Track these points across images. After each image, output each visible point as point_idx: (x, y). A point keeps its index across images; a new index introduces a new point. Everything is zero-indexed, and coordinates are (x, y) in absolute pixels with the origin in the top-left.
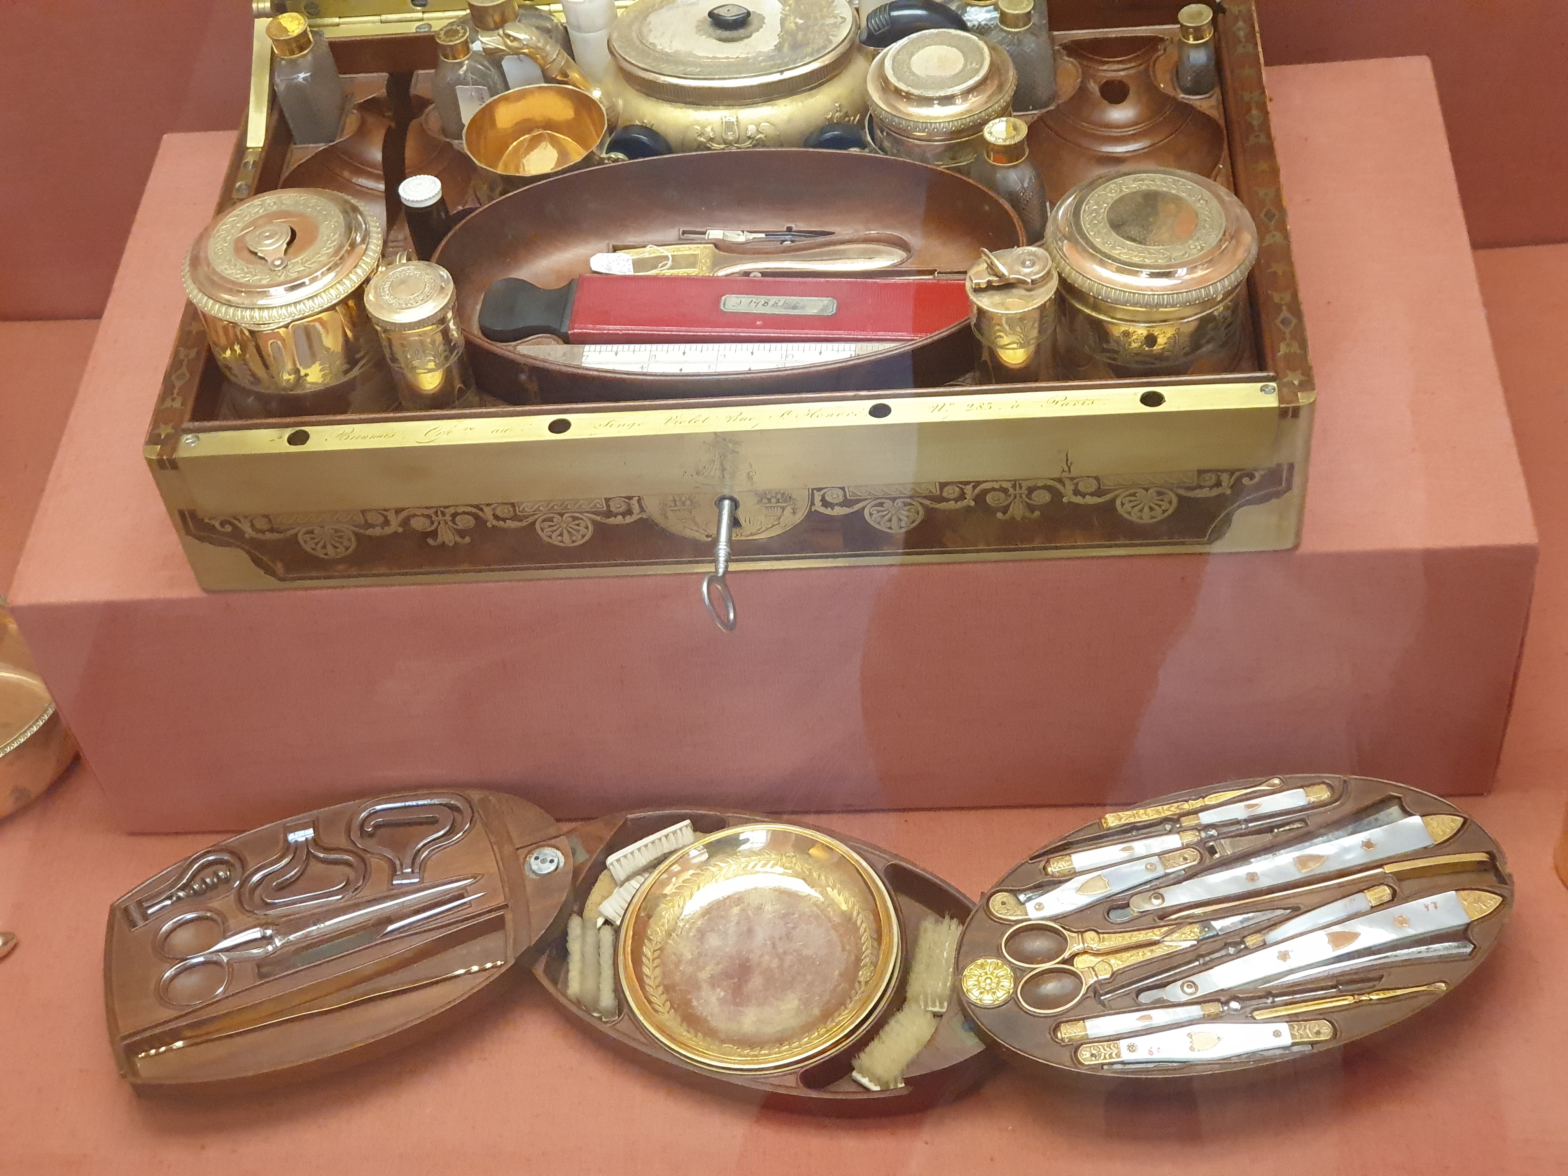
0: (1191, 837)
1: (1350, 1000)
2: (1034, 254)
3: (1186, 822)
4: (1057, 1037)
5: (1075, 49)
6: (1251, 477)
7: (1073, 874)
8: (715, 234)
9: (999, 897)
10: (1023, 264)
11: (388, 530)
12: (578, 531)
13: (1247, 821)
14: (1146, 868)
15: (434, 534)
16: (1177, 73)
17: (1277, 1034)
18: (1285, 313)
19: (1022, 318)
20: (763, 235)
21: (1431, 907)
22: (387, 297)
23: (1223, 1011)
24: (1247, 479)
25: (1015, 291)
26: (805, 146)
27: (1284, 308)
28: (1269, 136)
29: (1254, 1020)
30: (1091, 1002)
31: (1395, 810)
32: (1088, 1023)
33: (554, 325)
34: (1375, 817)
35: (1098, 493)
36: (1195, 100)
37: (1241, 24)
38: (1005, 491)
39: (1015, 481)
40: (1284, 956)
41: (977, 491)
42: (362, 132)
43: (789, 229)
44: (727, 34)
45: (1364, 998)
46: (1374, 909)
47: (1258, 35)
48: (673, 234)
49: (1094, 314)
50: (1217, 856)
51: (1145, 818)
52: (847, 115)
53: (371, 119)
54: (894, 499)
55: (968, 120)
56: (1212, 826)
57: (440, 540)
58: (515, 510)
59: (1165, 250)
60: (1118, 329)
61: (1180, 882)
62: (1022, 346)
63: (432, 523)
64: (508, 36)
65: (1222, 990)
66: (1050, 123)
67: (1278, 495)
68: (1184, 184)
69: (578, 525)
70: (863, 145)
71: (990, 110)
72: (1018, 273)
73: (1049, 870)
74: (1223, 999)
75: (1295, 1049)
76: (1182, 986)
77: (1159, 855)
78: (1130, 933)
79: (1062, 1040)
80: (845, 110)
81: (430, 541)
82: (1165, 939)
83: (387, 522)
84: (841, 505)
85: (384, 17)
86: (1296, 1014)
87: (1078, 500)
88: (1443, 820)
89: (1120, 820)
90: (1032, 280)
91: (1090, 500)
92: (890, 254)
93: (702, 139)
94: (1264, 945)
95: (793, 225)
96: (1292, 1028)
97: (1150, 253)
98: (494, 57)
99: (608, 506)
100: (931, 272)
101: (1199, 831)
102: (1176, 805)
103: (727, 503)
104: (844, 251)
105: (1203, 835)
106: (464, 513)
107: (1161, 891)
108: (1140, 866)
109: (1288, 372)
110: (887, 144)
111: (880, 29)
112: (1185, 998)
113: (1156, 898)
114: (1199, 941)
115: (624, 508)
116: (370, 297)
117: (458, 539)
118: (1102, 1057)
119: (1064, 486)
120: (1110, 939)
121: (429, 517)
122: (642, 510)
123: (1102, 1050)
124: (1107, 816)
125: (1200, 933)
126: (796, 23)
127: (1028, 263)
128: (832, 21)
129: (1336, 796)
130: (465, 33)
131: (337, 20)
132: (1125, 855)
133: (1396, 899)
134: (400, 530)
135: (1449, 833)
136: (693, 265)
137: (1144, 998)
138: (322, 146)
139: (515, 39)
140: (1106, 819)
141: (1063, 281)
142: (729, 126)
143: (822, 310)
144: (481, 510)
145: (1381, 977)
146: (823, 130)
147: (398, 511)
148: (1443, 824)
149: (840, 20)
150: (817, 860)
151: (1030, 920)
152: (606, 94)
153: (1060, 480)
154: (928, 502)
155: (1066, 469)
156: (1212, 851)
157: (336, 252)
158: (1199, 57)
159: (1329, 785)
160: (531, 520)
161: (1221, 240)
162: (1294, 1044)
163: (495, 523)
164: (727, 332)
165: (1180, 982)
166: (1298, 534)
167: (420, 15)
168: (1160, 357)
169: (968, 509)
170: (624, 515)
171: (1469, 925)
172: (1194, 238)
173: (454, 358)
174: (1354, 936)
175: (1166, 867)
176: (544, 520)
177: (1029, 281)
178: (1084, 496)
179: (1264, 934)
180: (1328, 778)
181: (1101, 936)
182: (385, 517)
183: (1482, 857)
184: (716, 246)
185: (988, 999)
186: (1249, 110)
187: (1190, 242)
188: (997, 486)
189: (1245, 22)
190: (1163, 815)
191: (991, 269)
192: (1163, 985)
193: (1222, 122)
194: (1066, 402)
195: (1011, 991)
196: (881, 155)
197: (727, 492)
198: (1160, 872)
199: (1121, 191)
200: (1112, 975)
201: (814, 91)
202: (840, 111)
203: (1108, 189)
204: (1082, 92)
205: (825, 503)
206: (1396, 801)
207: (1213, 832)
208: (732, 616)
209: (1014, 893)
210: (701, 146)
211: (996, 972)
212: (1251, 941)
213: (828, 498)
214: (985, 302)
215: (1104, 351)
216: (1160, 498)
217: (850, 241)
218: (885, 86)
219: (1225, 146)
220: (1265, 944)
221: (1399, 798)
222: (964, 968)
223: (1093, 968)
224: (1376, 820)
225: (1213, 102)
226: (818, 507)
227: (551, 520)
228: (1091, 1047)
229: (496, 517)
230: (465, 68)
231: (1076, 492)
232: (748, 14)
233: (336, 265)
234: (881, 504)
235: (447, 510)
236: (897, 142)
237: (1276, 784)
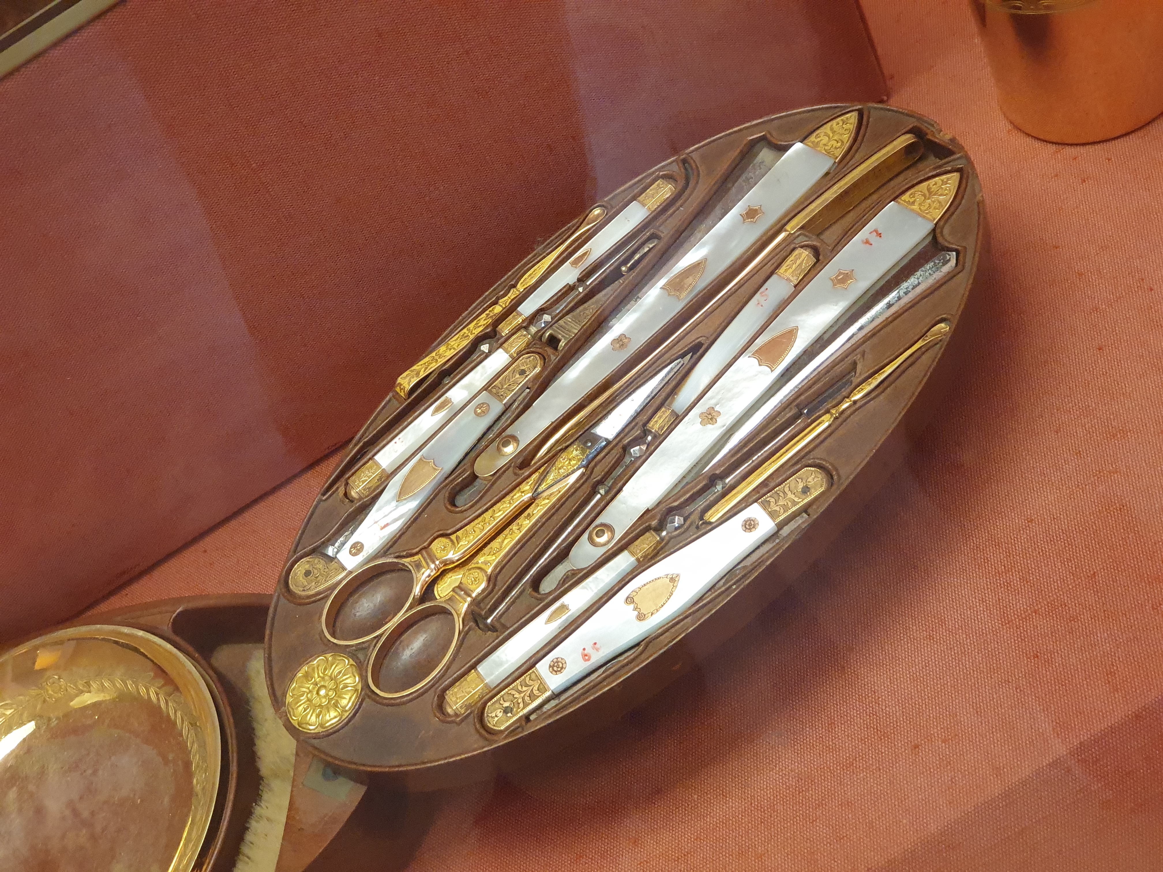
0: (519, 342)
1: (826, 422)
3: (505, 329)
4: (449, 715)
7: (386, 477)
9: (300, 568)
13: (581, 280)
14: (477, 415)
17: (749, 525)
21: (873, 239)
23: (662, 539)
29: (708, 527)
30: (476, 635)
31: (765, 154)
32: (481, 668)
34: (744, 177)
40: (710, 417)
45: (845, 406)
46: (799, 287)
50: (562, 344)
51: (449, 354)
56: (541, 311)
61: (527, 406)
65: (648, 511)
73: (354, 494)
74: (654, 523)
75: (786, 531)
76: (591, 540)
77: (486, 388)
78: (490, 511)
79: (456, 715)
82: (540, 489)
86: (764, 484)
88: (832, 129)
89: (418, 374)
94: (677, 419)
96: (765, 506)
101: (526, 328)
102: (484, 315)
105: (533, 329)
107: (509, 432)
108: (467, 417)
112: (598, 553)
113: (506, 444)
114: (586, 467)
118: (521, 705)
120: (467, 535)
123: (517, 695)
124: (399, 380)
125: (583, 452)
129: (682, 183)
132: (441, 416)
133: (821, 257)
135: (847, 138)
137: (548, 585)
140: (400, 385)
145: (855, 364)
148: (834, 132)
150: (55, 667)
151: (351, 572)
156: (553, 341)
159: (664, 177)
162: (780, 526)
165: (586, 535)
171: (934, 230)
174: (791, 335)
175: (499, 397)
179: (669, 405)
180: (659, 170)
181: (453, 537)
183: (904, 141)
185: (332, 718)
190: (472, 337)
192: (563, 555)
195: (359, 687)
198: (497, 408)
200: (489, 580)
206: (763, 143)
207: (547, 318)
209: (318, 551)
211: (329, 672)
212: (656, 424)
220: (678, 416)
221: (763, 138)
222: (284, 695)
223: (459, 587)
224: (747, 179)
228: (499, 700)
237: (598, 215)
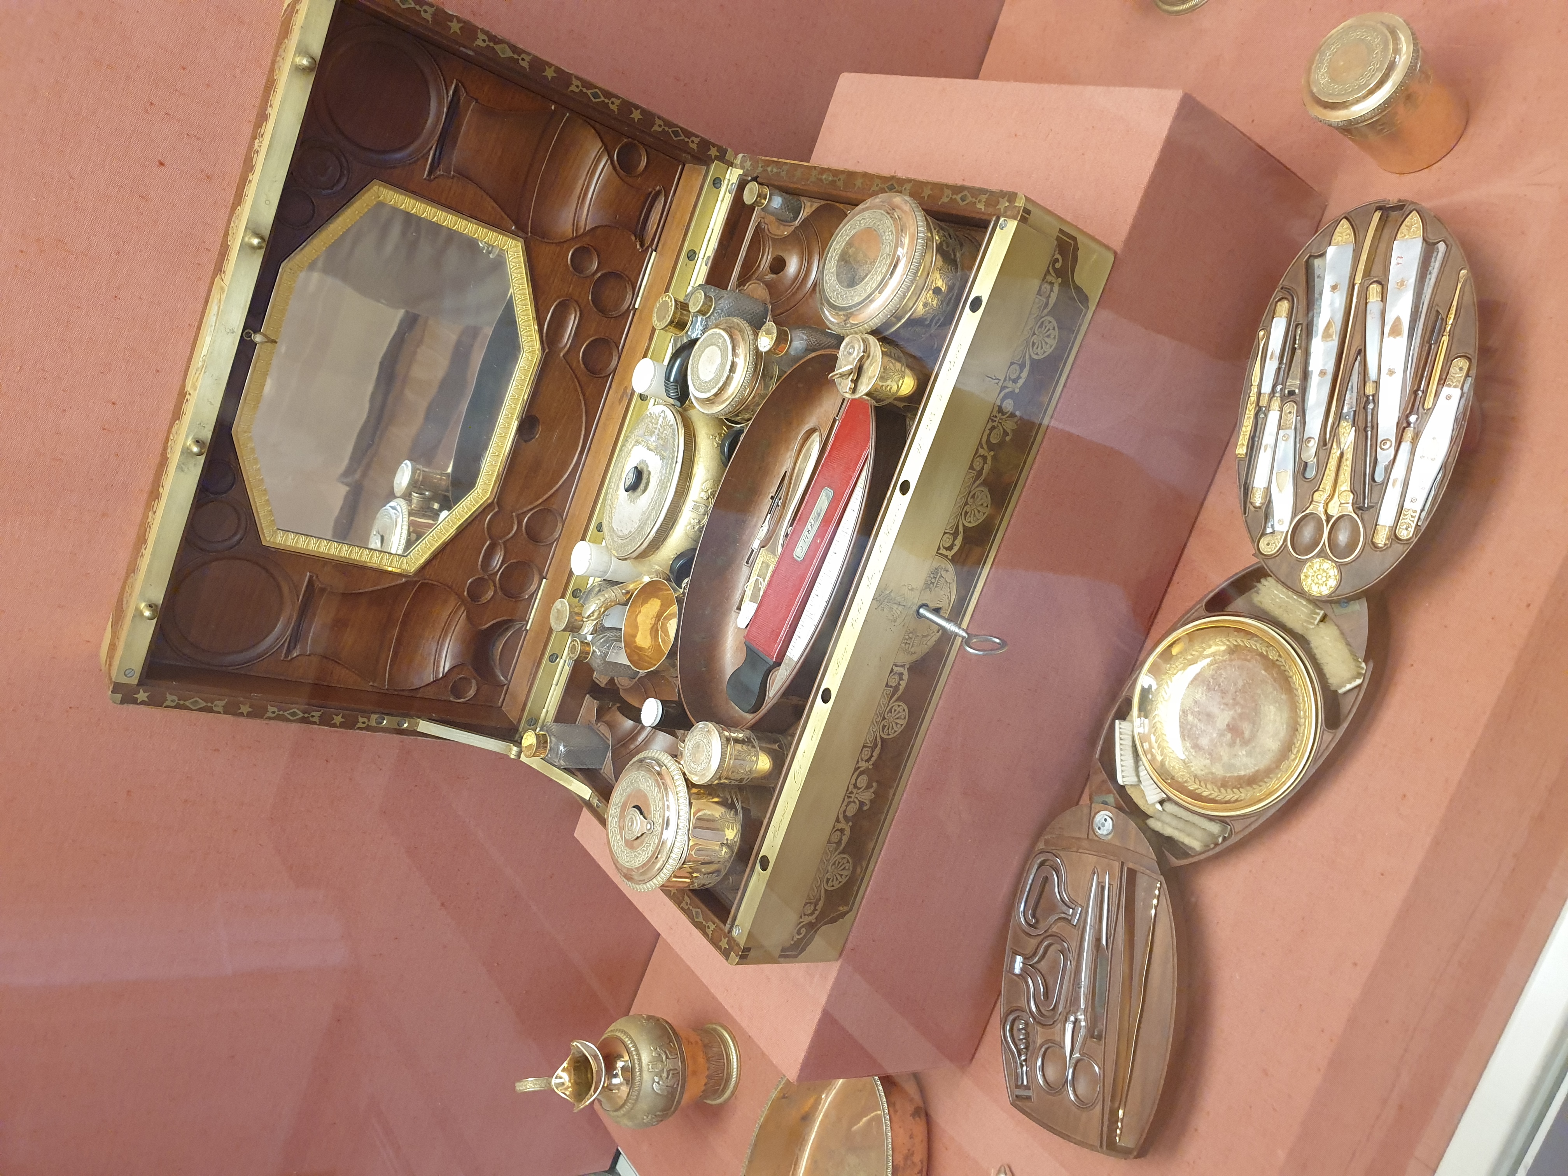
0: (1276, 404)
1: (1445, 339)
2: (847, 345)
3: (1264, 402)
4: (1382, 547)
5: (743, 280)
6: (1057, 260)
7: (1268, 490)
8: (756, 544)
9: (1262, 545)
10: (850, 354)
11: (847, 832)
12: (899, 712)
13: (1281, 363)
14: (1286, 440)
15: (862, 804)
16: (782, 221)
17: (1449, 397)
18: (958, 197)
19: (885, 369)
20: (769, 515)
21: (1400, 261)
22: (699, 768)
23: (1414, 428)
24: (1057, 264)
25: (865, 366)
26: (726, 467)
27: (954, 197)
28: (843, 172)
29: (1430, 410)
30: (1366, 514)
31: (1317, 262)
32: (1380, 522)
33: (765, 668)
34: (1316, 277)
35: (1022, 367)
36: (803, 215)
37: (769, 169)
38: (993, 428)
39: (990, 418)
40: (1391, 372)
41: (985, 447)
42: (611, 726)
43: (772, 498)
44: (642, 486)
45: (1448, 328)
46: (1383, 299)
47: (780, 160)
48: (745, 569)
49: (903, 321)
50: (1297, 391)
51: (1249, 428)
52: (720, 434)
53: (607, 718)
54: (966, 504)
55: (751, 358)
56: (1274, 387)
57: (867, 802)
58: (868, 747)
59: (882, 256)
60: (920, 309)
61: (1305, 423)
62: (903, 377)
63: (854, 802)
64: (589, 616)
65: (1398, 423)
66: (778, 312)
67: (1076, 249)
68: (846, 230)
69: (895, 710)
70: (741, 431)
71: (751, 342)
72: (854, 359)
73: (1258, 505)
74: (1405, 425)
75: (1466, 389)
76: (1382, 449)
77: (1279, 428)
78: (1327, 470)
79: (1385, 544)
80: (717, 434)
81: (865, 808)
82: (1342, 447)
83: (842, 831)
84: (955, 539)
85: (554, 682)
86: (1440, 379)
87: (1021, 382)
88: (1339, 233)
89: (1243, 445)
90: (864, 352)
91: (1024, 375)
92: (813, 441)
93: (697, 528)
94: (1377, 383)
95: (771, 495)
96: (1449, 386)
97: (880, 267)
98: (599, 629)
99: (891, 687)
100: (835, 420)
101: (1274, 396)
102: (1249, 405)
103: (922, 611)
104: (799, 470)
105: (1277, 395)
106: (856, 780)
107: (1305, 437)
108: (1281, 444)
109: (998, 207)
110: (747, 416)
111: (677, 392)
112: (1392, 451)
113: (1309, 442)
114: (1353, 425)
115: (897, 677)
116: (694, 779)
117: (872, 790)
118: (1411, 523)
119: (1008, 388)
120: (1326, 484)
121: (849, 802)
122: (903, 666)
123: (1405, 521)
124: (1237, 452)
125: (1348, 422)
126: (654, 441)
127: (850, 351)
128: (661, 419)
129: (1290, 298)
130: (576, 641)
131: (544, 710)
132: (1270, 452)
133: (1383, 283)
134: (850, 824)
135: (1350, 231)
136: (768, 566)
137: (1379, 478)
138: (609, 754)
139: (593, 613)
140: (1239, 454)
141: (874, 332)
142: (695, 508)
143: (828, 499)
144: (859, 768)
145: (1438, 311)
146: (722, 452)
147: (838, 821)
148: (1341, 233)
149: (662, 415)
150: (1181, 653)
151: (1287, 532)
152: (649, 573)
153: (1003, 388)
154: (978, 482)
155: (997, 381)
156: (1291, 393)
157: (659, 786)
158: (777, 202)
159: (1280, 300)
160: (879, 739)
161: (891, 217)
162: (1462, 389)
163: (871, 762)
164: (816, 562)
165: (1379, 449)
166: (1107, 248)
167: (562, 661)
168: (950, 289)
169: (994, 458)
170: (901, 679)
171: (1424, 239)
172: (883, 234)
173: (756, 743)
174: (1398, 320)
175: (1290, 428)
176: (883, 730)
177: (862, 354)
178: (1019, 377)
179: (1369, 379)
180: (1274, 299)
181: (1320, 489)
182: (838, 830)
183: (1377, 215)
184: (763, 547)
185: (1333, 583)
186: (821, 180)
187: (884, 238)
188: (987, 432)
189: (769, 166)
190: (1252, 416)
191: (845, 375)
192: (1375, 462)
193: (823, 202)
194: (952, 362)
195: (1334, 564)
196: (751, 422)
197: (915, 608)
198: (1291, 433)
199: (832, 273)
200: (1352, 492)
201: (697, 448)
202: (716, 437)
203: (828, 281)
204: (769, 286)
205: (949, 548)
206: (1312, 259)
207: (1279, 388)
208: (997, 641)
209: (1263, 534)
210: (700, 530)
211: (1315, 569)
212: (1370, 390)
213: (947, 545)
214: (864, 388)
215: (929, 326)
216: (1044, 328)
217: (795, 464)
218: (710, 401)
219: (837, 204)
220: (1376, 382)
221: (1310, 256)
222: (1303, 589)
223: (1341, 504)
224: (1319, 277)
225: (808, 204)
226: (950, 554)
227: (884, 726)
228: (1400, 528)
229: (868, 761)
230: (597, 650)
231: (1015, 381)
232: (636, 468)
233: (666, 789)
234: (966, 513)
235: (850, 790)
236: (746, 409)
237: (1264, 335)
